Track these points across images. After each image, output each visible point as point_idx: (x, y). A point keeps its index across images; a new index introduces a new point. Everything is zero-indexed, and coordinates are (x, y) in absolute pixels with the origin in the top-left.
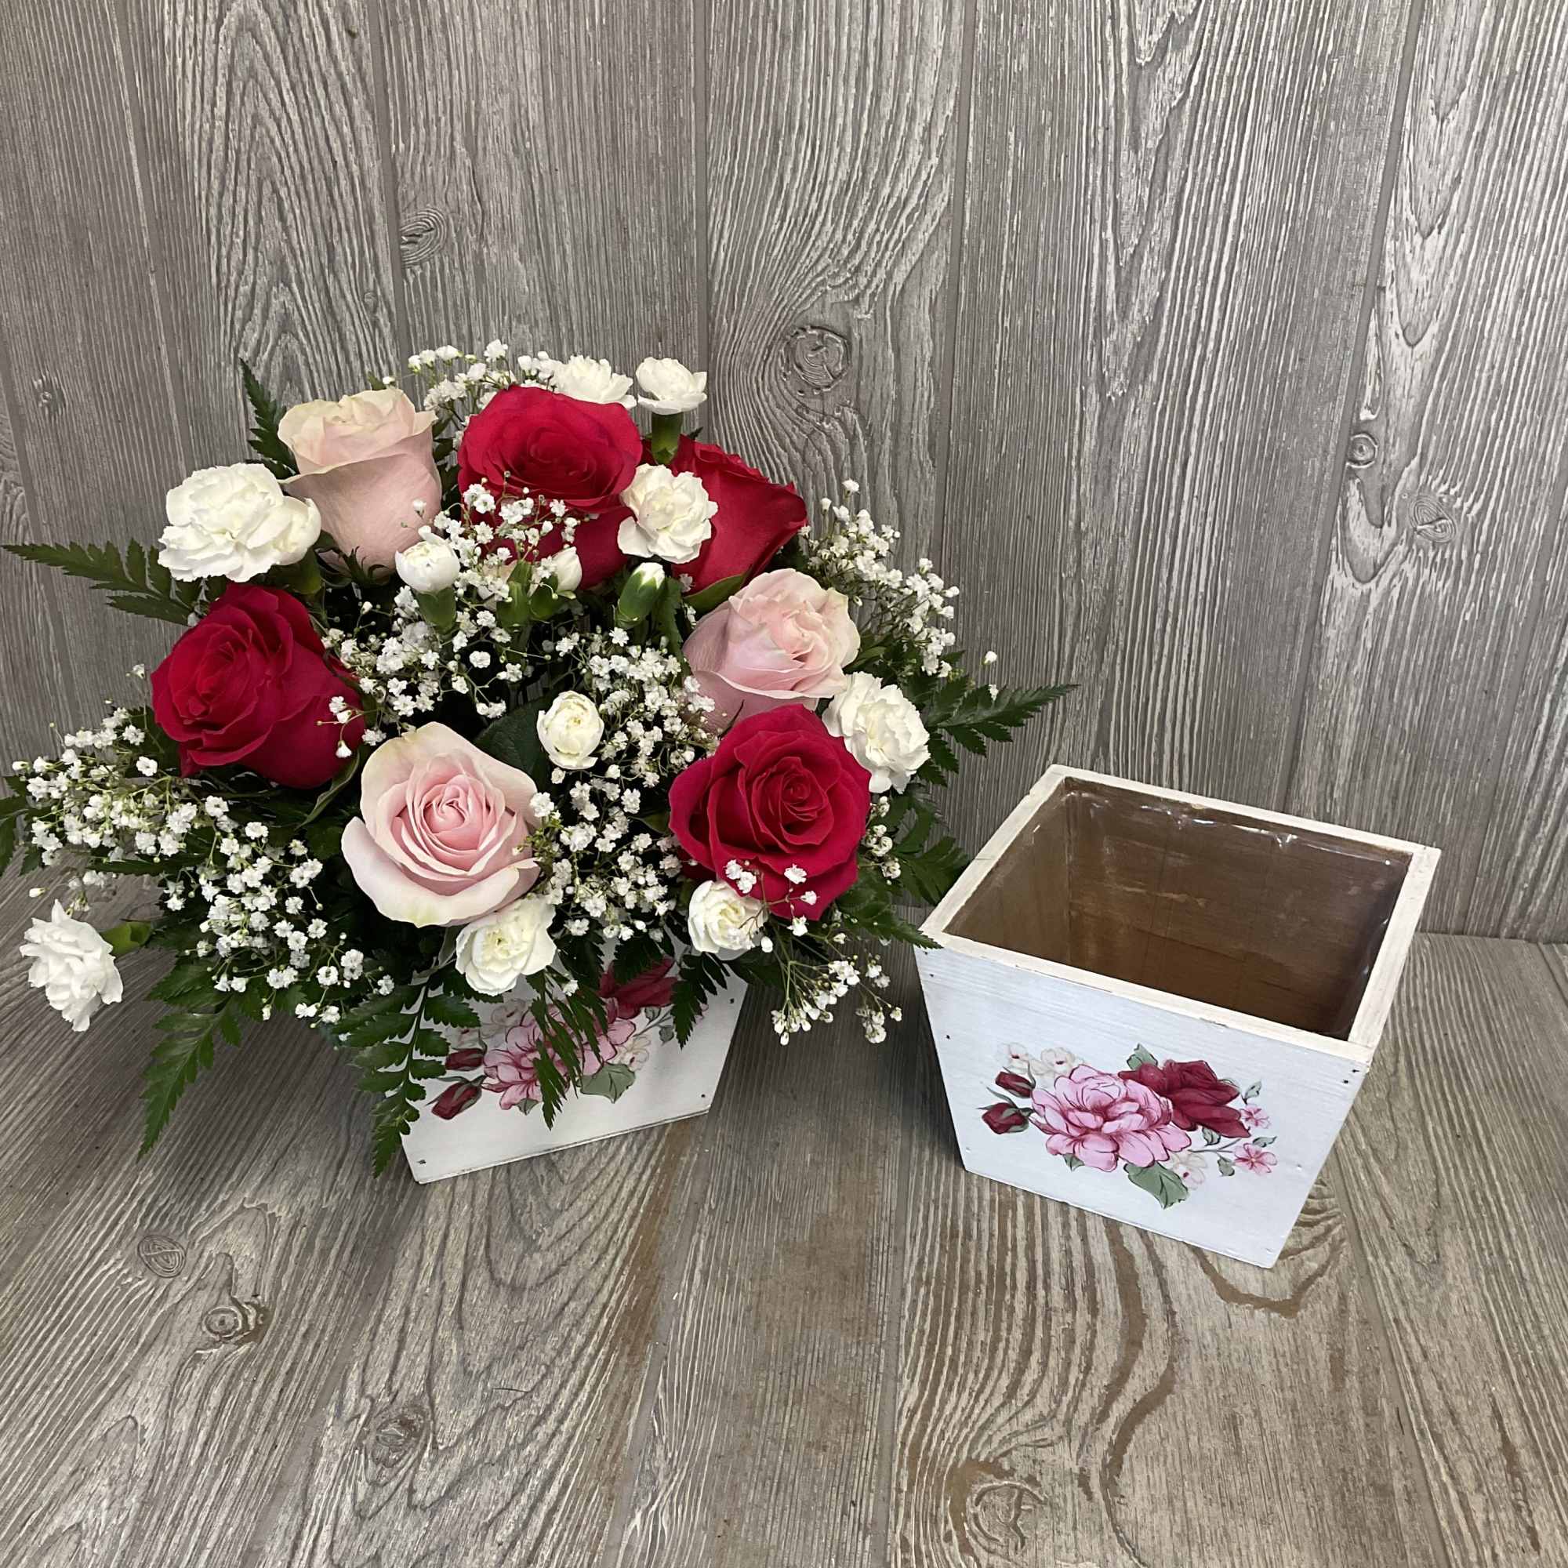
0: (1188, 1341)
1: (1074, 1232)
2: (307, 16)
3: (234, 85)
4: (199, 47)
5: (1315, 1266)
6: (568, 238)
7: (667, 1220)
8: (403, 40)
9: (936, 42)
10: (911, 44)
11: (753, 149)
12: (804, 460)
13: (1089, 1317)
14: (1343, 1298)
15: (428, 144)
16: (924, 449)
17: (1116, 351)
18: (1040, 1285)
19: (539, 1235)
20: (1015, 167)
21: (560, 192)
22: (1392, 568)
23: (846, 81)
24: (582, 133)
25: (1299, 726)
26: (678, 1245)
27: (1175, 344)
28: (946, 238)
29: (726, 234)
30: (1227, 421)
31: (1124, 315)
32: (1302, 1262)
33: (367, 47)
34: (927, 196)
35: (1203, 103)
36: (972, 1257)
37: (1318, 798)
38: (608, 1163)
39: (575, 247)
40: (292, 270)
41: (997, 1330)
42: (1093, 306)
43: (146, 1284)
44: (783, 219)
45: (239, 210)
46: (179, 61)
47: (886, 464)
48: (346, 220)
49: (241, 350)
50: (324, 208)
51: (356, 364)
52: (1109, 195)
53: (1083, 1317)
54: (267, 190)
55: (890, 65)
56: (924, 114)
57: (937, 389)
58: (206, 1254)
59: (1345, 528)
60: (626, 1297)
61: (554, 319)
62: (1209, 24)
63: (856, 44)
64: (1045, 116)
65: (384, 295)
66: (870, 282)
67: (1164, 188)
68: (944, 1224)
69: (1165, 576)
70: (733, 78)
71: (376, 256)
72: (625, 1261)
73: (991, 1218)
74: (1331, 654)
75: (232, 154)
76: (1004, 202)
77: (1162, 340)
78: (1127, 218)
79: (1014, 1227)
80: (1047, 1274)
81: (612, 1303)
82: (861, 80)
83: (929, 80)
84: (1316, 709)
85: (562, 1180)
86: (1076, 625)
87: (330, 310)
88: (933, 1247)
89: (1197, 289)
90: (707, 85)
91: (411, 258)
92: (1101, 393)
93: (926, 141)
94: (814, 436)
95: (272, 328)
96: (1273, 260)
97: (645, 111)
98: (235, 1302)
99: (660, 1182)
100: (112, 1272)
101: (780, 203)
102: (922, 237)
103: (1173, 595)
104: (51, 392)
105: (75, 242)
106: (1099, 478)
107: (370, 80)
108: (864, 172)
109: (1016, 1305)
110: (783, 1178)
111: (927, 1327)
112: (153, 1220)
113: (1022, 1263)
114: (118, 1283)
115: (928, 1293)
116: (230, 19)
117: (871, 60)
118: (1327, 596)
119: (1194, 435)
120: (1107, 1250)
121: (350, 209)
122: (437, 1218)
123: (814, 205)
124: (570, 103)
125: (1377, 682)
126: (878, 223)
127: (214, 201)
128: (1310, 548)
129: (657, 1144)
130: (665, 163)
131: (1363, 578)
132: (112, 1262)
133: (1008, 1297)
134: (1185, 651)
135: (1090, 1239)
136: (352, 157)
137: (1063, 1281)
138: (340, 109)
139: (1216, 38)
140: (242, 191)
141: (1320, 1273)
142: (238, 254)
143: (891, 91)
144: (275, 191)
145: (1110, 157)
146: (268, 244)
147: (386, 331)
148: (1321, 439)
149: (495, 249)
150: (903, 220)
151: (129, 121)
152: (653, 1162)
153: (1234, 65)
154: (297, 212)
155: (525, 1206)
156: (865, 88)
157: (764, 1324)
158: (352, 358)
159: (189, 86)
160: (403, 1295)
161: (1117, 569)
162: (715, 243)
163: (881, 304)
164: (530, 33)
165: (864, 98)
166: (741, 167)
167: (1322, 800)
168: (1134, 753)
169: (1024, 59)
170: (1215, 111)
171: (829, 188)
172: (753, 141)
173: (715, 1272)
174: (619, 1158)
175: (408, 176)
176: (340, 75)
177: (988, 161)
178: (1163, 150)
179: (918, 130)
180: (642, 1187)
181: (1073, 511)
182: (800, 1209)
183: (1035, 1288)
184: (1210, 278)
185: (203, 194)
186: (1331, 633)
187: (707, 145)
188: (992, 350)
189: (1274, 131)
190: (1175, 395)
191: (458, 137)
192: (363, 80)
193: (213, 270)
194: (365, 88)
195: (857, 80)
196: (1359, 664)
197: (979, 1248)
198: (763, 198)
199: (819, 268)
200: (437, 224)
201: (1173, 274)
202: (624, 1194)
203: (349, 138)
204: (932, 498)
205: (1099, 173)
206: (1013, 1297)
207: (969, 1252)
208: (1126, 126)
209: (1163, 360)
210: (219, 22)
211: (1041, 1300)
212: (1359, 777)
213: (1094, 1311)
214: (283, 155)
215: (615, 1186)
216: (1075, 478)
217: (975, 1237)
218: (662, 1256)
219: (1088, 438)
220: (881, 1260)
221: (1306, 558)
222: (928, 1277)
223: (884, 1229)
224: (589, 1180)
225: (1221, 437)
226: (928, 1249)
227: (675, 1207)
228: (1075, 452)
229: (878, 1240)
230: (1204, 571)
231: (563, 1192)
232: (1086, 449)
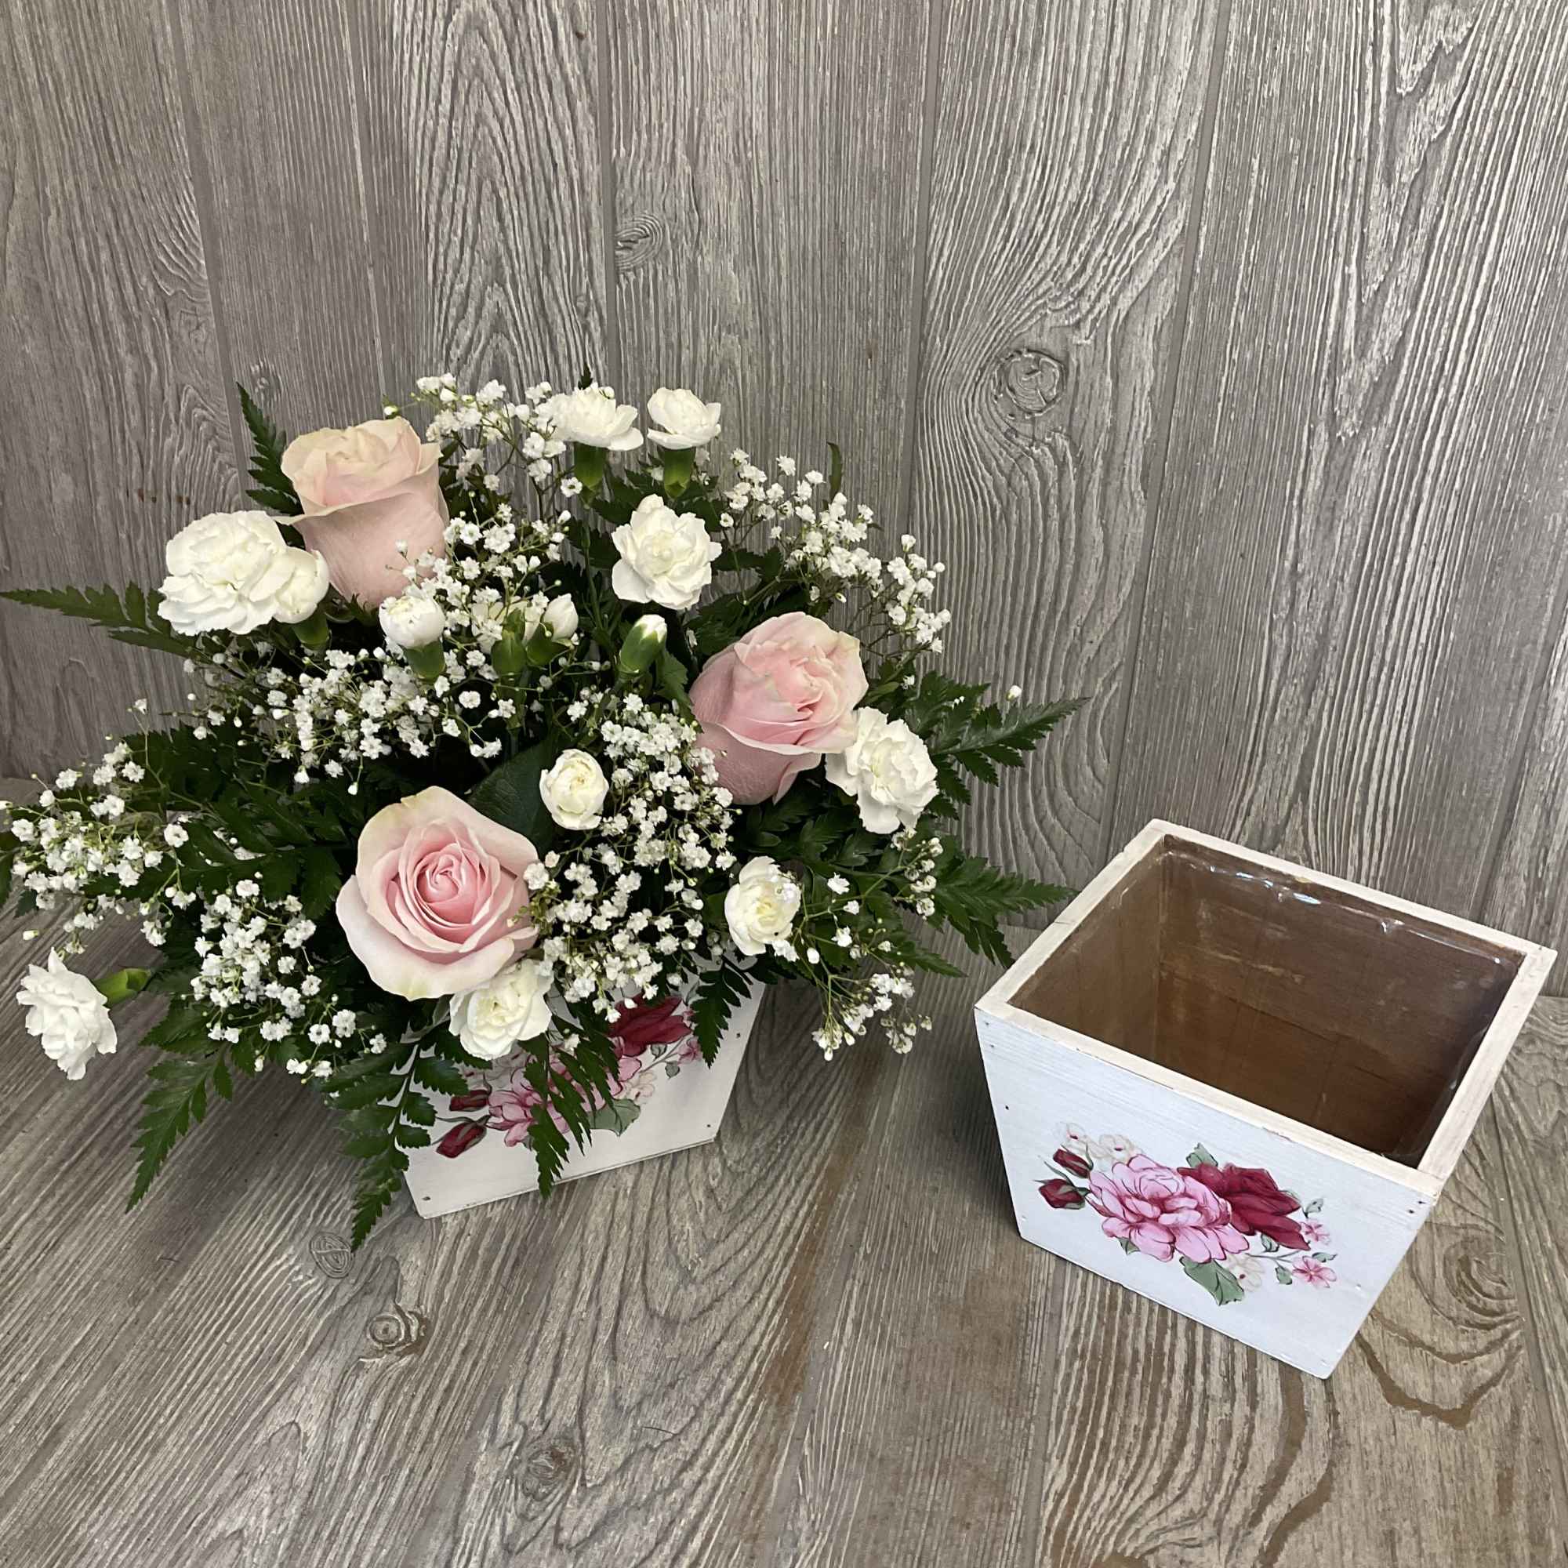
0: (1349, 1445)
2: (536, 16)
3: (460, 84)
4: (427, 43)
5: (1489, 1373)
6: (783, 252)
7: (822, 1261)
8: (630, 44)
9: (1182, 63)
10: (1156, 65)
11: (981, 166)
12: (1009, 484)
13: (1247, 1410)
14: (1516, 1412)
15: (649, 150)
16: (1135, 479)
17: (1350, 390)
18: (1198, 1371)
19: (694, 1265)
20: (1257, 197)
21: (779, 203)
23: (1083, 99)
24: (805, 144)
25: (1516, 788)
26: (832, 1291)
27: (1415, 386)
28: (1177, 264)
29: (946, 253)
30: (1465, 469)
31: (1362, 354)
32: (1476, 1370)
33: (594, 49)
34: (1160, 221)
35: (1465, 138)
36: (1131, 1332)
37: (1530, 862)
38: (766, 1194)
39: (790, 259)
40: (507, 271)
41: (1151, 1415)
42: (1329, 342)
43: (315, 1284)
44: (1006, 238)
45: (458, 208)
46: (407, 57)
47: (1095, 492)
48: (563, 223)
49: (453, 347)
50: (542, 210)
51: (565, 367)
52: (1356, 229)
53: (1241, 1409)
54: (487, 190)
55: (1132, 85)
56: (1164, 136)
57: (1155, 419)
58: (374, 1257)
60: (777, 1342)
61: (763, 331)
62: (1479, 55)
63: (1098, 62)
64: (1293, 144)
65: (596, 301)
66: (1092, 307)
67: (1416, 226)
68: (1103, 1294)
69: (1384, 623)
70: (965, 92)
71: (590, 260)
72: (778, 1303)
74: (1558, 714)
75: (454, 153)
76: (1242, 231)
77: (1401, 380)
78: (1373, 254)
80: (1207, 1358)
81: (764, 1348)
82: (1099, 99)
83: (1173, 102)
84: (1536, 771)
85: (720, 1208)
86: (1284, 669)
87: (542, 311)
88: (1090, 1316)
89: (1444, 331)
90: (938, 99)
91: (626, 264)
92: (1331, 435)
93: (1163, 165)
94: (1022, 462)
95: (485, 326)
96: (1528, 306)
97: (871, 124)
98: (399, 1310)
99: (816, 1220)
100: (284, 1267)
101: (1005, 223)
102: (1151, 264)
103: (1391, 644)
104: (267, 378)
105: (297, 233)
106: (1322, 520)
107: (595, 81)
108: (1096, 194)
109: (1173, 1389)
110: (940, 1227)
111: (1080, 1404)
112: (326, 1216)
113: (1181, 1343)
114: (290, 1280)
115: (1081, 1369)
116: (459, 16)
117: (1112, 79)
118: (1559, 656)
119: (1428, 481)
121: (567, 211)
122: (596, 1238)
123: (1040, 227)
124: (796, 114)
126: (1107, 248)
127: (434, 199)
128: (1543, 606)
129: (815, 1178)
130: (888, 178)
132: (285, 1256)
133: (1164, 1380)
134: (1400, 701)
136: (572, 159)
137: (1223, 1368)
138: (563, 111)
139: (1485, 69)
140: (462, 189)
141: (1493, 1382)
142: (454, 253)
143: (1130, 112)
144: (495, 191)
145: (1360, 190)
146: (485, 245)
147: (597, 335)
149: (709, 259)
150: (1133, 245)
151: (354, 115)
152: (810, 1197)
153: (1503, 98)
154: (516, 213)
155: (682, 1233)
156: (1103, 109)
157: (913, 1385)
158: (561, 360)
159: (415, 82)
160: (559, 1316)
161: (1333, 613)
162: (934, 260)
163: (1102, 331)
164: (759, 40)
165: (1101, 119)
166: (967, 185)
167: (1533, 865)
168: (1335, 801)
169: (1275, 84)
170: (1477, 147)
171: (1057, 209)
172: (981, 159)
173: (867, 1323)
174: (777, 1190)
175: (627, 181)
176: (565, 77)
177: (1229, 188)
178: (1418, 184)
179: (1156, 153)
180: (798, 1223)
181: (1290, 553)
182: (956, 1262)
183: (1193, 1373)
184: (1459, 321)
185: (424, 191)
186: (1559, 695)
187: (933, 161)
188: (1217, 382)
189: (1541, 170)
190: (1410, 438)
191: (679, 144)
192: (588, 83)
193: (430, 267)
194: (589, 91)
195: (1096, 100)
197: (1138, 1324)
198: (987, 217)
199: (1041, 291)
200: (653, 231)
201: (1418, 314)
202: (781, 1229)
203: (570, 140)
204: (1141, 530)
205: (1347, 206)
206: (1170, 1379)
207: (1127, 1326)
208: (1380, 158)
209: (1402, 400)
210: (448, 19)
211: (1199, 1387)
213: (1253, 1406)
214: (505, 155)
215: (772, 1220)
216: (1295, 518)
217: (1134, 1310)
218: (814, 1300)
219: (1312, 478)
220: (1036, 1327)
221: (1538, 616)
222: (1083, 1351)
223: (1041, 1292)
224: (746, 1211)
225: (1457, 486)
226: (1085, 1319)
227: (830, 1249)
228: (1297, 492)
229: (1034, 1304)
230: (1427, 621)
231: (720, 1221)
232: (1310, 489)
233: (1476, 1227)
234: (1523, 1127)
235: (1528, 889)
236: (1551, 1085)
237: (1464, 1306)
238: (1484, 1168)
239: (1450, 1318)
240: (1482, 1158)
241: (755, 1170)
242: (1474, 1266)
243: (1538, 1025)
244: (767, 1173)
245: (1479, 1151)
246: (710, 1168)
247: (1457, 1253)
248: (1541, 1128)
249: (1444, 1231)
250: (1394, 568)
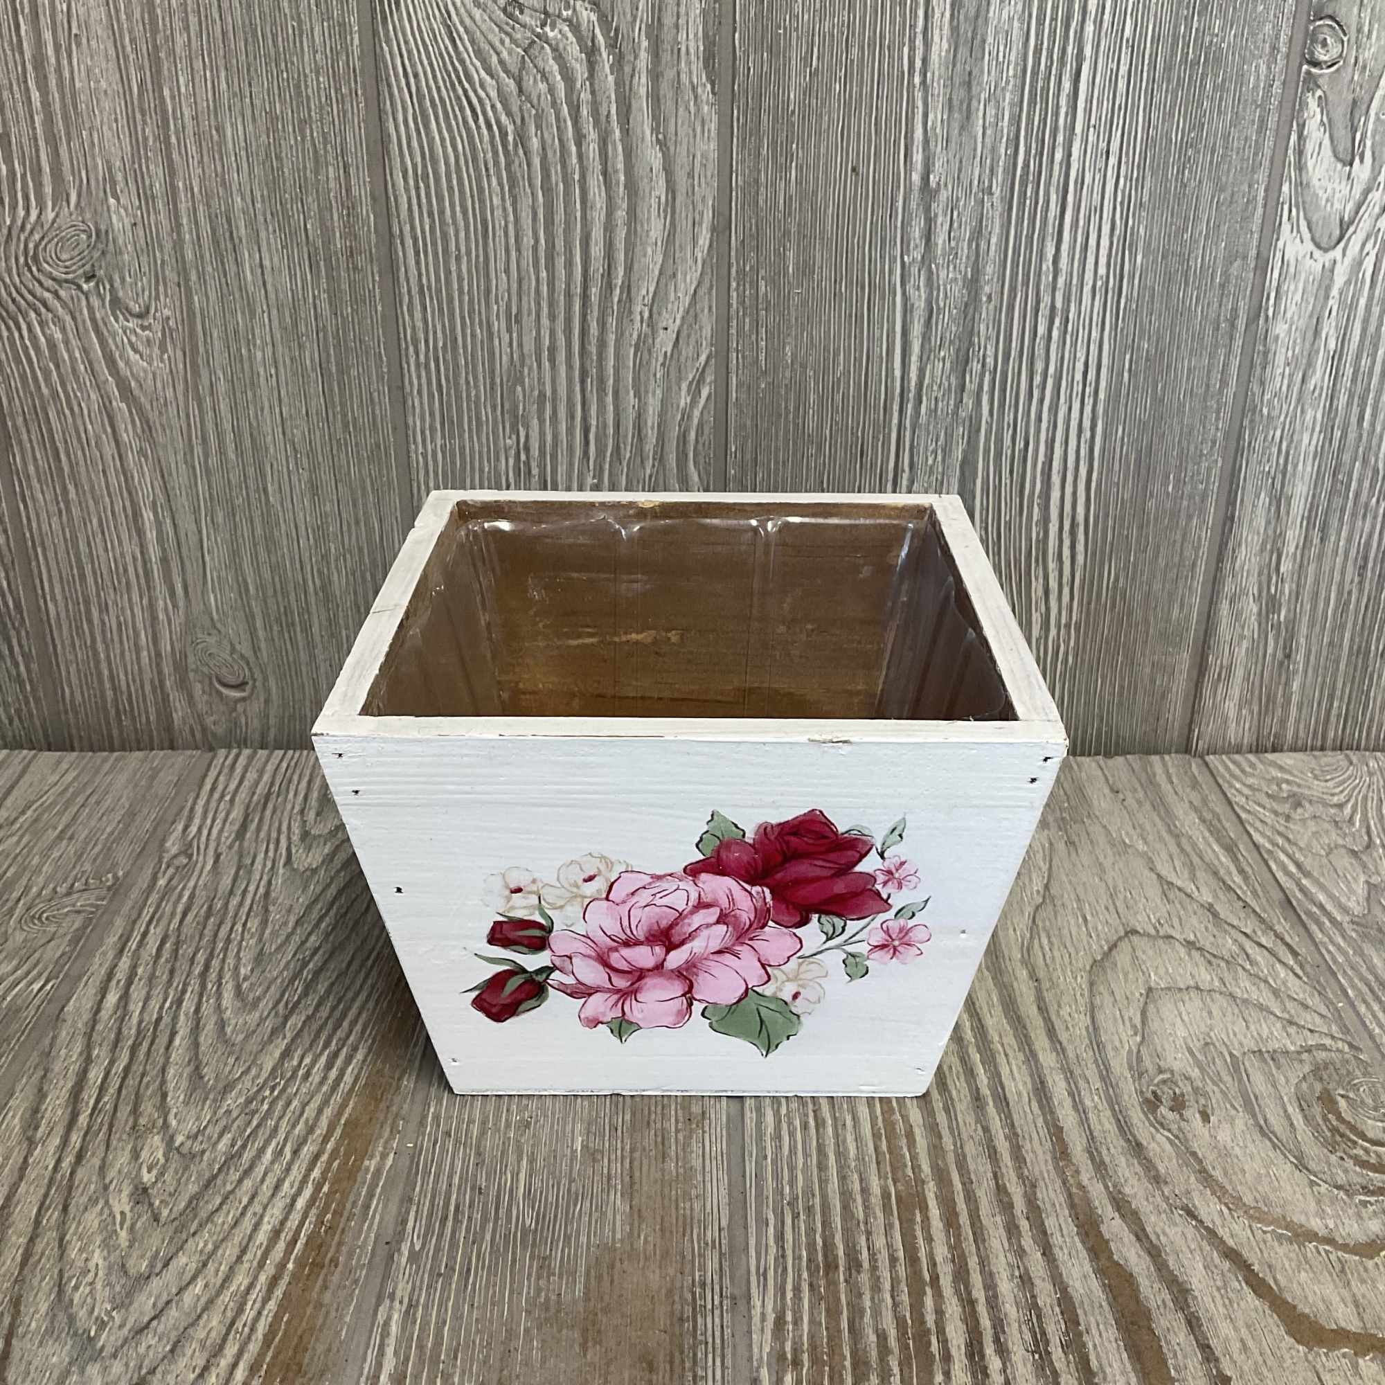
1: (1027, 1242)
7: (335, 1278)
12: (521, 91)
16: (697, 66)
18: (989, 1350)
19: (102, 1325)
22: (1365, 225)
25: (1235, 472)
26: (353, 1328)
36: (867, 1303)
37: (1260, 574)
38: (240, 1181)
47: (643, 91)
59: (1300, 167)
68: (811, 1246)
69: (1050, 251)
73: (888, 1227)
74: (1280, 360)
79: (929, 1239)
80: (999, 1326)
84: (1257, 445)
85: (156, 1219)
86: (926, 337)
88: (797, 1289)
94: (534, 51)
99: (326, 1209)
103: (1061, 282)
106: (956, 103)
110: (536, 1183)
113: (953, 1308)
118: (1276, 274)
120: (1088, 1268)
125: (1343, 399)
128: (1252, 201)
129: (326, 1139)
131: (1324, 243)
133: (938, 1376)
134: (1080, 366)
135: (1056, 1251)
137: (1028, 1336)
148: (1268, 28)
152: (316, 1173)
155: (85, 1272)
161: (983, 245)
167: (1264, 578)
168: (1009, 524)
174: (259, 1170)
180: (295, 1219)
181: (918, 157)
182: (567, 1238)
183: (982, 1356)
186: (1280, 329)
196: (1319, 373)
197: (876, 1288)
202: (262, 1237)
204: (713, 145)
206: (947, 1375)
207: (860, 1295)
211: (996, 1377)
212: (1316, 541)
215: (247, 1223)
216: (920, 104)
217: (866, 1265)
218: (321, 1348)
219: (936, 38)
220: (710, 1324)
221: (1247, 219)
222: (795, 1351)
223: (712, 1264)
224: (203, 1214)
225: (1127, 33)
226: (789, 1295)
227: (350, 1255)
228: (918, 64)
229: (703, 1285)
230: (1105, 242)
231: (156, 1241)
232: (934, 57)
233: (1323, 1047)
234: (1329, 907)
235: (1260, 614)
236: (1343, 851)
237: (1349, 1163)
238: (1302, 967)
239: (1339, 1187)
240: (1295, 954)
241: (222, 1146)
242: (1342, 1103)
243: (1299, 786)
244: (244, 1146)
245: (1288, 945)
246: (144, 1155)
247: (1311, 1087)
248: (1351, 904)
249: (1282, 1061)
250: (1056, 168)
